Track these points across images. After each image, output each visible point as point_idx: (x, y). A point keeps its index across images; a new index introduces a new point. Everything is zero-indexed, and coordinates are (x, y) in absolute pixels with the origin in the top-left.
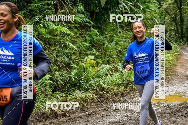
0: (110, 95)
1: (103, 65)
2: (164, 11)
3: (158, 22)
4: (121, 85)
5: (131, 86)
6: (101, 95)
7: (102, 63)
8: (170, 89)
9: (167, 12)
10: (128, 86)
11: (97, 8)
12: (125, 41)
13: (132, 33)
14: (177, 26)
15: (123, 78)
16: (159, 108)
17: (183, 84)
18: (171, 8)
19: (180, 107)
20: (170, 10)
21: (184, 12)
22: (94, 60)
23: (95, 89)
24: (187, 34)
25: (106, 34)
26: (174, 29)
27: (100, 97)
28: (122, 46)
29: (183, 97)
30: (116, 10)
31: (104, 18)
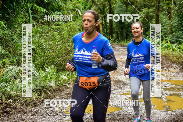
0: (19, 104)
1: (10, 66)
3: (82, 13)
4: (34, 92)
5: (46, 93)
6: (8, 105)
7: (9, 63)
10: (42, 93)
12: (40, 37)
13: (48, 27)
14: (105, 19)
15: (36, 83)
21: (114, 2)
24: (117, 29)
25: (16, 28)
26: (102, 23)
27: (5, 107)
28: (35, 43)
31: (14, 7)
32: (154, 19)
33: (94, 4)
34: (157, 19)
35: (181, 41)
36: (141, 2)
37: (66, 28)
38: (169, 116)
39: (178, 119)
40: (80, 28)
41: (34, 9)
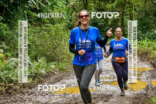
0: (18, 87)
1: (11, 58)
2: (72, 8)
4: (29, 77)
6: (10, 87)
7: (11, 56)
10: (36, 78)
11: (6, 3)
12: (34, 36)
13: (40, 28)
15: (31, 71)
18: (78, 5)
21: (90, 9)
22: (3, 54)
23: (4, 82)
25: (16, 29)
27: (8, 89)
28: (30, 41)
30: (25, 6)
31: (14, 13)
32: (120, 22)
34: (122, 21)
35: (140, 38)
36: (110, 9)
37: (53, 29)
39: (138, 97)
40: (64, 29)
41: (29, 14)
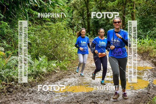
0: (20, 86)
1: (12, 56)
2: (73, 6)
3: (67, 16)
4: (30, 76)
5: (40, 77)
6: (11, 86)
7: (12, 54)
8: (76, 80)
9: (75, 7)
10: (37, 77)
11: (7, 1)
12: (35, 34)
13: (41, 26)
14: (84, 20)
15: (32, 69)
16: (66, 97)
17: (89, 74)
18: (79, 3)
19: (85, 96)
20: (78, 5)
21: (91, 7)
22: (4, 52)
23: (5, 80)
24: (93, 28)
25: (17, 27)
26: (82, 24)
27: (9, 87)
28: (31, 39)
29: (89, 87)
30: (26, 4)
33: (75, 9)
34: (123, 20)
35: (142, 37)
37: (54, 27)
38: (133, 93)
39: (140, 96)
40: (65, 27)
41: (30, 12)
